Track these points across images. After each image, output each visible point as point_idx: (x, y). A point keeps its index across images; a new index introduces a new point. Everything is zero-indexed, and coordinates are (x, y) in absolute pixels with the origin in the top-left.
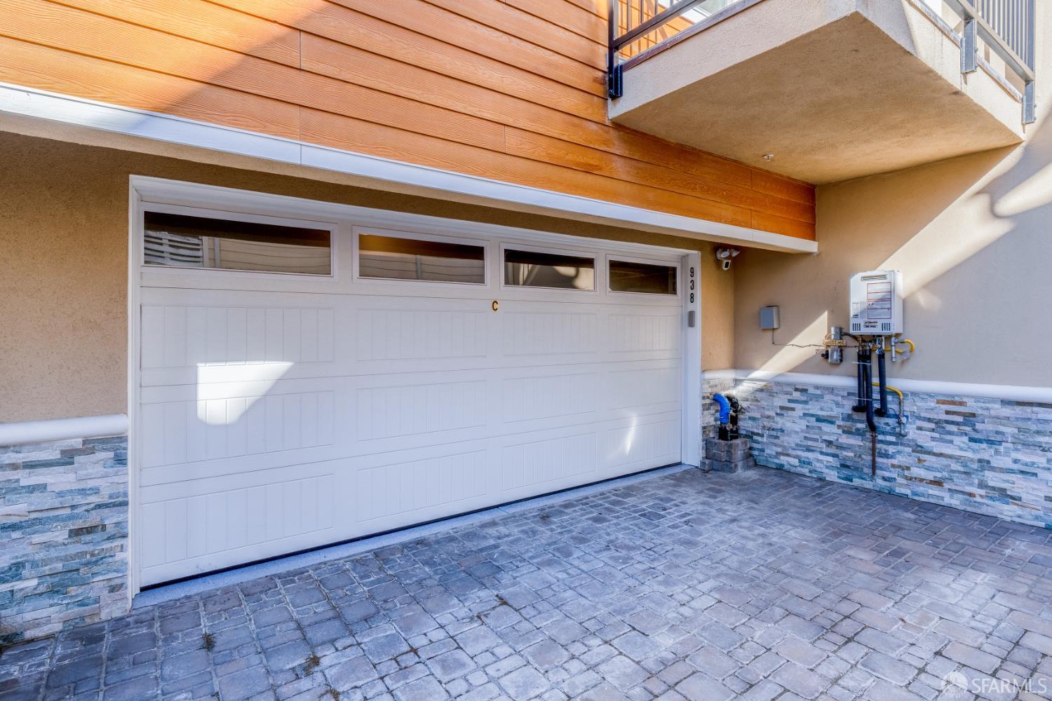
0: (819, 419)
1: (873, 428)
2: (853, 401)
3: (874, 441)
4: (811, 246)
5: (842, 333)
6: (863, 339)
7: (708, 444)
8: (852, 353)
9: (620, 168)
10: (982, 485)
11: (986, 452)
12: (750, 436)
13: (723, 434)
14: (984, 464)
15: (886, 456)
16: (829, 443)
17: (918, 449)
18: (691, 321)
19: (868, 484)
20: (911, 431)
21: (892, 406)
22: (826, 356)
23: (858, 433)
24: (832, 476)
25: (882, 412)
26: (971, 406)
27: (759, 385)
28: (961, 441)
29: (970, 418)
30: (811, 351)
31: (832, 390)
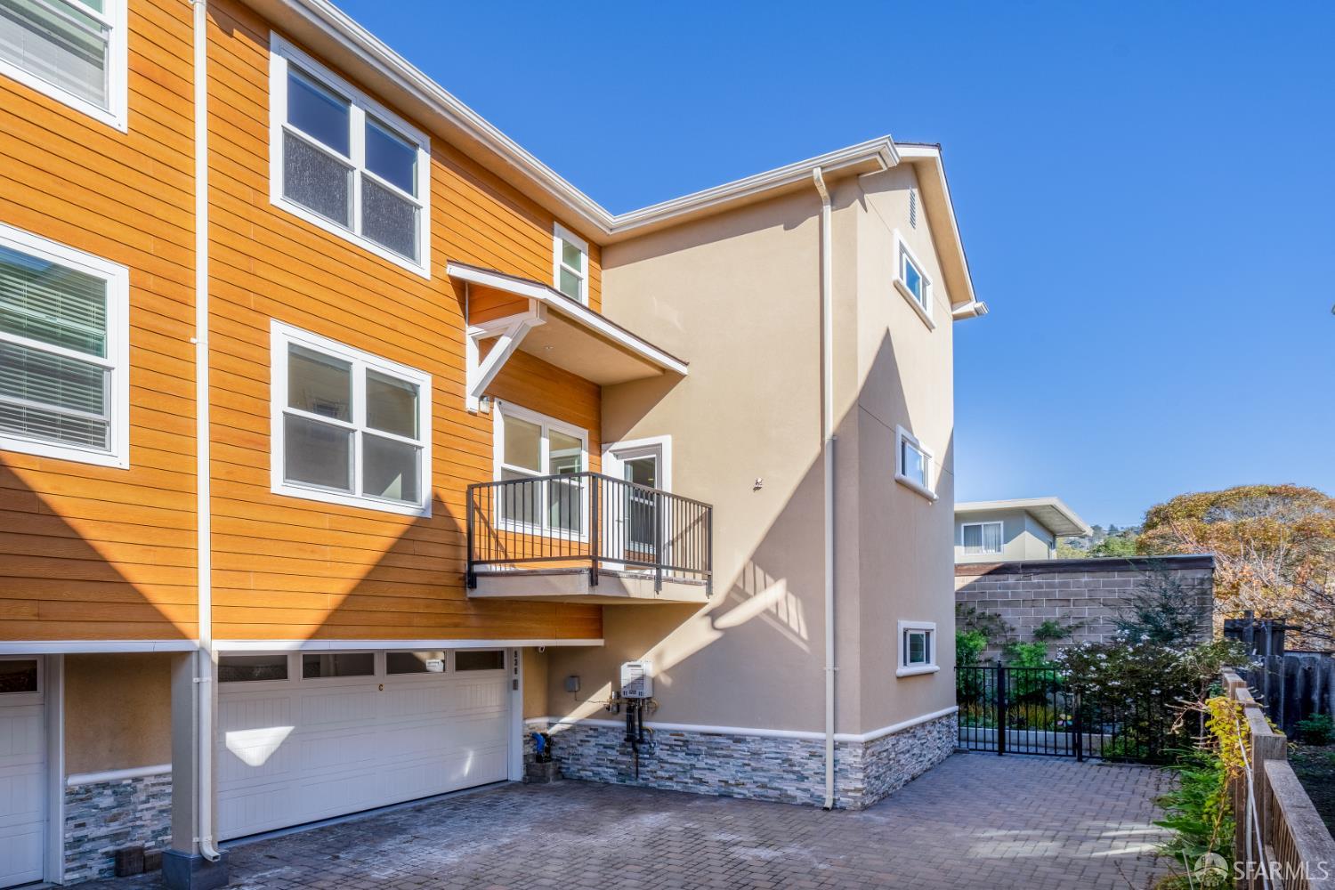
0: (605, 747)
1: (636, 750)
2: (624, 736)
3: (637, 758)
4: (599, 642)
5: (618, 695)
6: (630, 700)
7: (528, 766)
8: (624, 707)
9: (473, 621)
10: (692, 778)
11: (693, 761)
12: (559, 760)
13: (538, 759)
14: (693, 767)
15: (644, 766)
16: (612, 761)
17: (661, 761)
18: (515, 685)
19: (634, 783)
20: (657, 752)
21: (647, 738)
22: (608, 709)
23: (628, 754)
24: (614, 780)
25: (642, 741)
26: (687, 737)
27: (567, 727)
28: (682, 755)
29: (686, 742)
30: (601, 706)
31: (613, 729)
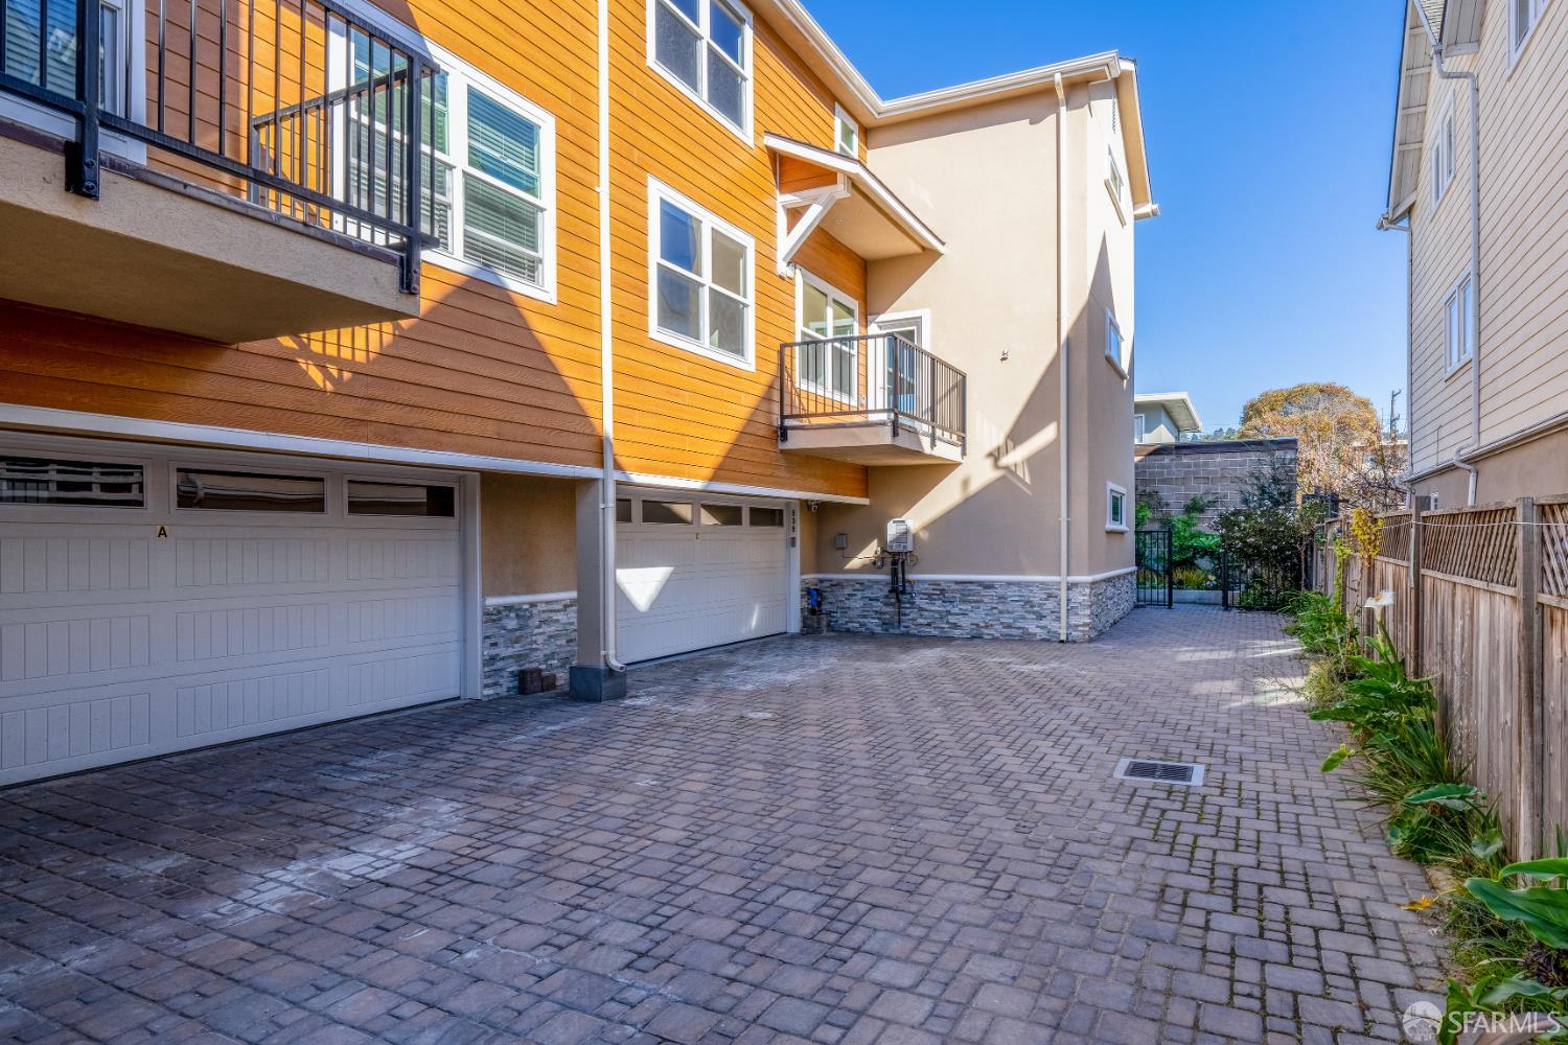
0: (871, 599)
1: (899, 601)
2: (889, 588)
3: (899, 608)
4: (868, 502)
5: (883, 551)
6: (894, 554)
7: (804, 619)
8: (889, 561)
10: (948, 623)
11: (949, 607)
12: (829, 613)
13: (813, 612)
14: (949, 613)
15: (905, 615)
16: (877, 612)
17: (921, 609)
18: (793, 542)
19: (897, 632)
20: (917, 601)
21: (908, 589)
22: (874, 563)
23: (892, 604)
24: (878, 630)
25: (903, 592)
26: (943, 586)
27: (835, 582)
28: (939, 603)
29: (943, 591)
30: (867, 561)
31: (877, 582)
